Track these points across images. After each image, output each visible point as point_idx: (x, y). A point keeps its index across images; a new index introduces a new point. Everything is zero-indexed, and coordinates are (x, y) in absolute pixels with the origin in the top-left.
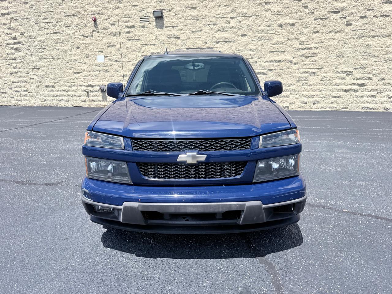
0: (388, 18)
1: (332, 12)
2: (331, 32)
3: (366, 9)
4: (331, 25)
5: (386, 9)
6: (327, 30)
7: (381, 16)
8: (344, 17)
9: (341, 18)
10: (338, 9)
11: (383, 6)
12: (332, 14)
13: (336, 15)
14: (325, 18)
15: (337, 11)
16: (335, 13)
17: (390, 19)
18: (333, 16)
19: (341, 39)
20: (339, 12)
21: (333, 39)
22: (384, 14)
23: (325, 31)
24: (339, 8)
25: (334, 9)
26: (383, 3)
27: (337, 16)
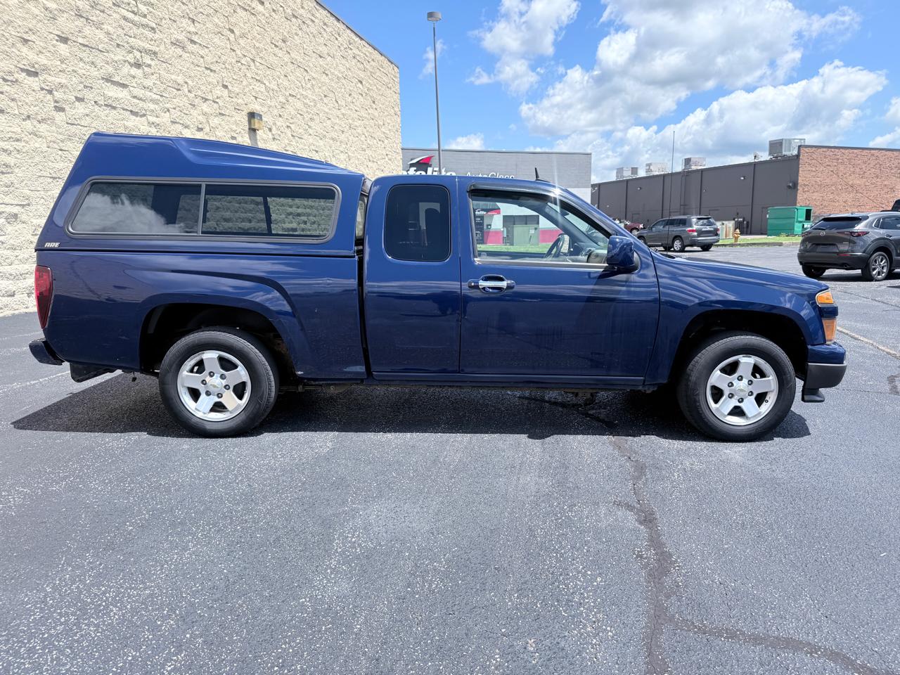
0: (115, 112)
1: (22, 70)
2: (29, 117)
3: (81, 83)
4: (27, 101)
5: (110, 94)
6: (22, 111)
7: (106, 105)
8: (47, 88)
9: (42, 89)
10: (34, 67)
11: (103, 85)
12: (24, 74)
13: (31, 79)
14: (12, 81)
15: (33, 70)
16: (29, 73)
17: (117, 114)
18: (26, 81)
19: (53, 139)
20: (36, 74)
21: (37, 136)
22: (110, 101)
23: (16, 112)
24: (36, 66)
25: (24, 64)
26: (103, 78)
27: (33, 82)
